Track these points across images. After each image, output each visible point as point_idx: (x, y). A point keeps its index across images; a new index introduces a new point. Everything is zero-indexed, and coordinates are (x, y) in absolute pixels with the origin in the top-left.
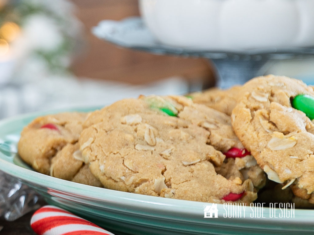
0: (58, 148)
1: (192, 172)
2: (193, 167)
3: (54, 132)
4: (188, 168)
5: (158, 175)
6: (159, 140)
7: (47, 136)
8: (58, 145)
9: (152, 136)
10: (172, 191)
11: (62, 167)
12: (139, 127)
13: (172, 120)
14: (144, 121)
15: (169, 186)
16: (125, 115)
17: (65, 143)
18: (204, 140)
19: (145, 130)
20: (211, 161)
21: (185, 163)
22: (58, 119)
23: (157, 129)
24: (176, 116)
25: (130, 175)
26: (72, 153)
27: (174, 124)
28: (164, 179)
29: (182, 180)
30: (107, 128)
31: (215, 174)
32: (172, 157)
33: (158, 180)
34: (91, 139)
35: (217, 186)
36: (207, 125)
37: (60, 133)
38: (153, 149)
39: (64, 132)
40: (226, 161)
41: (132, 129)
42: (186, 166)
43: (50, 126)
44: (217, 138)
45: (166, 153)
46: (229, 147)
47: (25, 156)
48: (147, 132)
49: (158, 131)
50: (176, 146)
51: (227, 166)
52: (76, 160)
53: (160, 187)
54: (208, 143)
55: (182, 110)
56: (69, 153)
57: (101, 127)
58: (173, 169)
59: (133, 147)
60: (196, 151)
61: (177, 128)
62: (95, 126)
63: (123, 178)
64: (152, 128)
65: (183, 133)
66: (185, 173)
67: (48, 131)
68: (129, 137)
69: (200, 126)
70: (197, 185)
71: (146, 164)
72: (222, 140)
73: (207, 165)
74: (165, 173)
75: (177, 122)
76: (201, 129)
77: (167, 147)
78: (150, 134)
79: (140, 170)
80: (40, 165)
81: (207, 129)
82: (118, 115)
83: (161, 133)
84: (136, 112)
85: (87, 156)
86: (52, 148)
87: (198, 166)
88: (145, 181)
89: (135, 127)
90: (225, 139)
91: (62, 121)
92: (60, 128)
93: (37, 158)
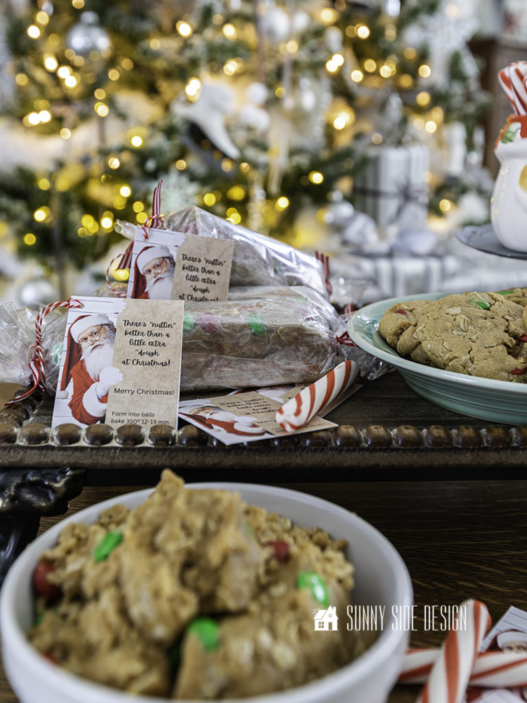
0: (405, 329)
1: (490, 352)
2: (491, 349)
3: (404, 316)
4: (488, 349)
5: (466, 354)
6: (470, 327)
7: (398, 319)
8: (405, 326)
9: (466, 324)
10: (474, 366)
11: (405, 343)
12: (458, 317)
13: (482, 312)
14: (463, 312)
15: (472, 362)
16: (450, 307)
17: (410, 325)
18: (503, 328)
19: (461, 320)
20: (505, 345)
21: (486, 346)
22: (408, 306)
23: (471, 319)
24: (489, 309)
25: (447, 353)
26: (413, 333)
27: (484, 316)
28: (469, 357)
29: (482, 358)
30: (435, 317)
31: (507, 354)
32: (478, 341)
33: (465, 357)
34: (424, 325)
35: (507, 363)
36: (507, 317)
37: (408, 318)
38: (465, 334)
39: (411, 316)
40: (517, 344)
41: (452, 318)
42: (486, 348)
43: (401, 312)
44: (513, 327)
45: (474, 338)
46: (521, 335)
47: (383, 332)
48: (462, 321)
49: (471, 320)
50: (482, 333)
51: (518, 348)
52: (415, 339)
53: (466, 363)
54: (506, 331)
55: (494, 304)
56: (411, 333)
57: (432, 316)
58: (476, 349)
59: (450, 331)
60: (495, 337)
61: (486, 319)
62: (428, 315)
63: (442, 355)
64: (466, 318)
65: (488, 323)
66: (485, 353)
67: (400, 315)
68: (449, 324)
69: (503, 318)
70: (493, 362)
71: (458, 345)
72: (516, 329)
73: (502, 348)
74: (471, 353)
75: (486, 314)
76: (503, 320)
77: (476, 333)
78: (464, 323)
79: (454, 350)
80: (391, 340)
81: (507, 320)
82: (445, 307)
83: (473, 322)
84: (459, 305)
85: (420, 337)
86: (400, 328)
87: (495, 348)
88: (457, 357)
89: (454, 317)
90: (519, 328)
91: (411, 308)
92: (408, 313)
93: (389, 335)
